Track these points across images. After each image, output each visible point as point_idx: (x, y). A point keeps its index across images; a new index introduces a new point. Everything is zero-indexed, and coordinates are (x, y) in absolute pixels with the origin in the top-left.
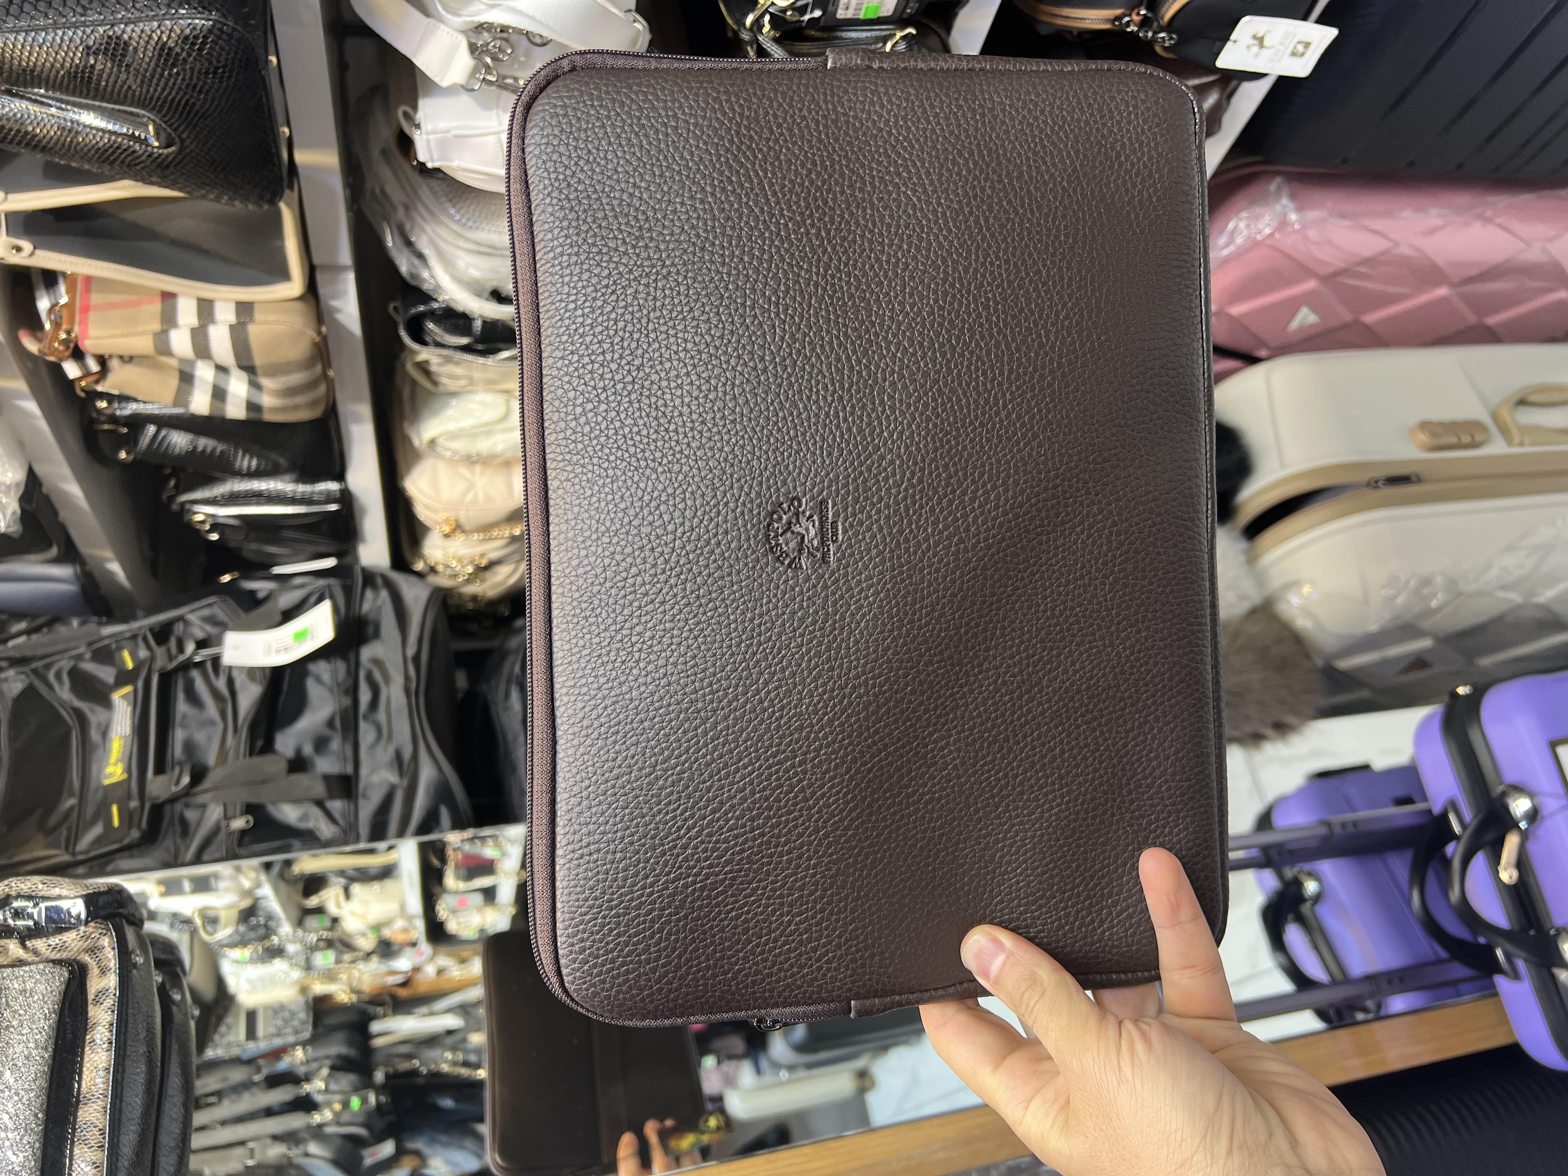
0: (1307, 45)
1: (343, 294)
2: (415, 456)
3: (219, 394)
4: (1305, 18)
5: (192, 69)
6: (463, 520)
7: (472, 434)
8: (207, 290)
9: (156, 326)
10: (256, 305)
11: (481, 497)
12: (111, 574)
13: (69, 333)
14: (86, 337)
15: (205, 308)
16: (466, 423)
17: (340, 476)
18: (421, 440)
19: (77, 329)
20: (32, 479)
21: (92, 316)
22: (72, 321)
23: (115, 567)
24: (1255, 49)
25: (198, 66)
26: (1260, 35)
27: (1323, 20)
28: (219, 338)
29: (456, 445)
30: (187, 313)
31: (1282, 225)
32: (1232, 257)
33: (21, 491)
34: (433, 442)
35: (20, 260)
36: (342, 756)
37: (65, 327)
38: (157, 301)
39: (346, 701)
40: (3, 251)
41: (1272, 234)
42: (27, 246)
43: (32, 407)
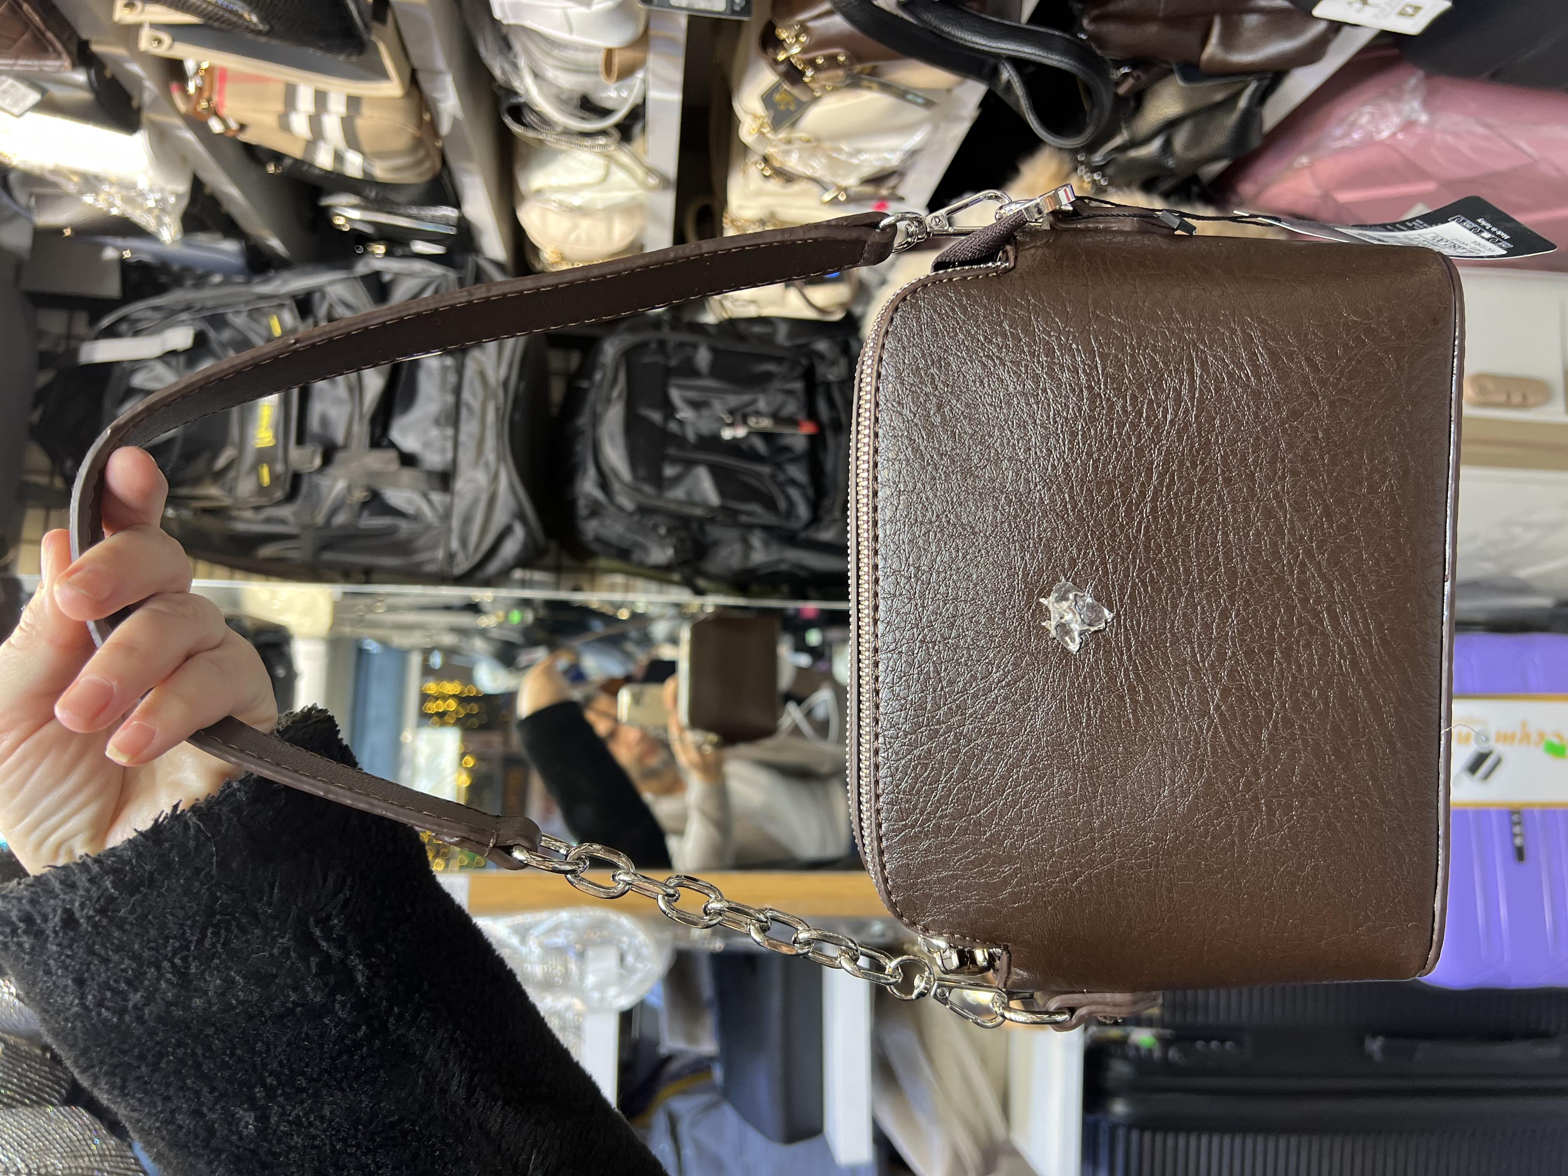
0: (1417, 9)
1: (445, 89)
2: (523, 198)
3: (338, 157)
6: (567, 253)
7: (573, 190)
8: (319, 80)
9: (280, 107)
10: (364, 99)
11: (584, 238)
12: (271, 248)
13: (209, 100)
14: (224, 105)
15: (321, 99)
16: (567, 180)
17: (458, 205)
18: (528, 186)
19: (215, 98)
20: (197, 185)
21: (229, 88)
22: (211, 89)
24: (1358, 6)
28: (332, 125)
29: (560, 197)
30: (305, 101)
31: (1409, 125)
32: (1345, 150)
33: (185, 202)
34: (539, 192)
35: (163, 51)
36: (443, 451)
37: (206, 94)
38: (279, 90)
39: (450, 399)
40: (145, 42)
41: (1393, 135)
42: (166, 38)
43: (189, 136)
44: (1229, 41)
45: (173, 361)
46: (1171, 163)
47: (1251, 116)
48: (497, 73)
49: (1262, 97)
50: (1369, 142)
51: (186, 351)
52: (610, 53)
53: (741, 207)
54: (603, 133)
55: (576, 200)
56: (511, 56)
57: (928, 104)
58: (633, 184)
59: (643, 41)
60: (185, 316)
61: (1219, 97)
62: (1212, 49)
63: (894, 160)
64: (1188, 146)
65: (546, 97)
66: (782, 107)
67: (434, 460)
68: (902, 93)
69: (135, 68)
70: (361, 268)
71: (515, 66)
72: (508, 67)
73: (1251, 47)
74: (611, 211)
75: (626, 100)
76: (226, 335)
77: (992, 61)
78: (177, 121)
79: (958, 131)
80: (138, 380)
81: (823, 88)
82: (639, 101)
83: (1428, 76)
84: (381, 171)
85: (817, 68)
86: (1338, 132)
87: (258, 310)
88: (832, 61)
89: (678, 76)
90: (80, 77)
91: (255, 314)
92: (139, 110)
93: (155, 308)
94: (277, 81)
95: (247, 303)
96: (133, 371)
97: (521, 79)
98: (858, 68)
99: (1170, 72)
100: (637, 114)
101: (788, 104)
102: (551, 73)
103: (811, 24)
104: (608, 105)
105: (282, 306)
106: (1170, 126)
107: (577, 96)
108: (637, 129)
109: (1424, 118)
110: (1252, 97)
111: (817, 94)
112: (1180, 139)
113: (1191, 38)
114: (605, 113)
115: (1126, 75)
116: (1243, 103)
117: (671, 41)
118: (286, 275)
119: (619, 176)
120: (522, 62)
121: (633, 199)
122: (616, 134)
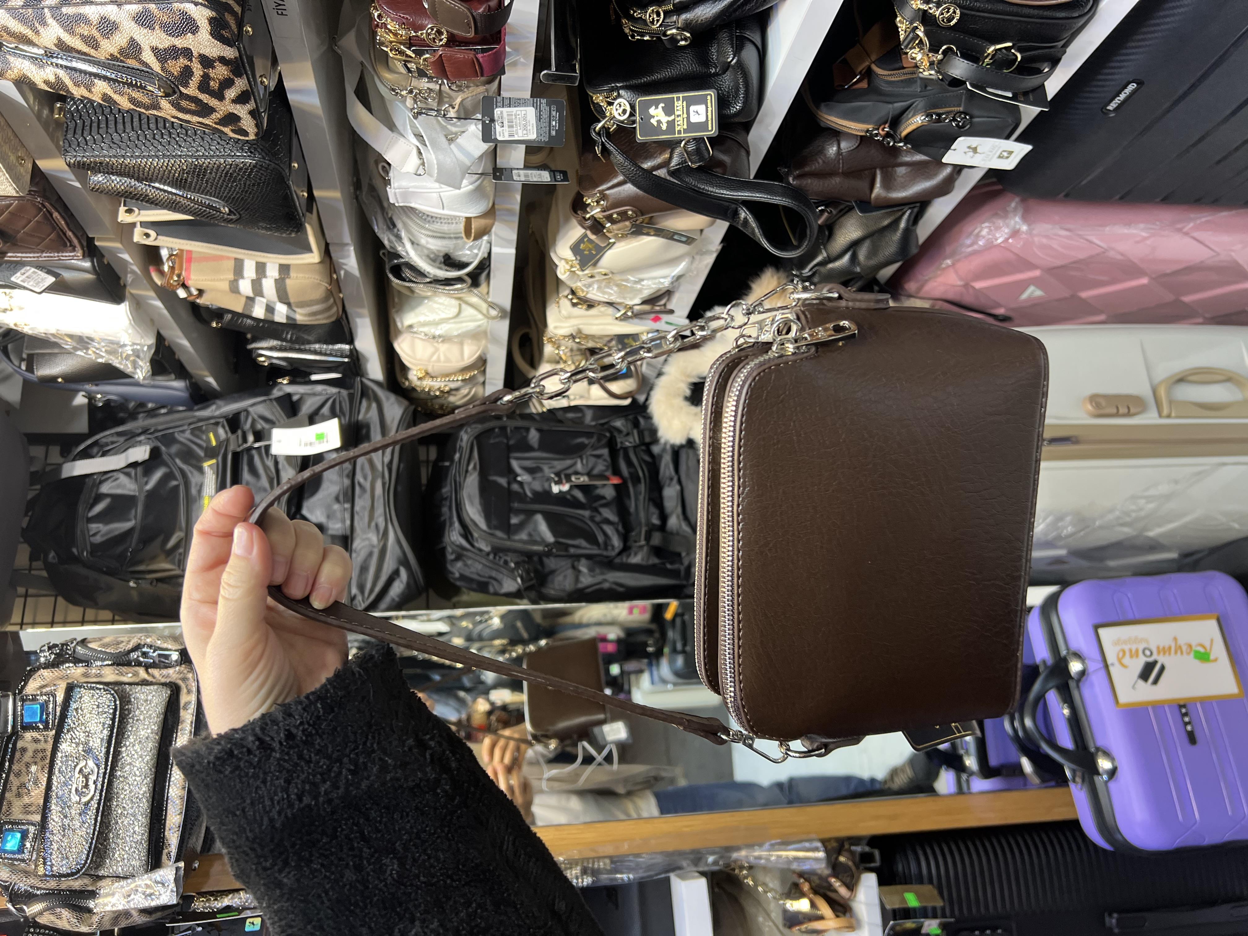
0: (1011, 153)
1: (348, 256)
2: (398, 333)
3: (270, 309)
4: (1008, 138)
5: (245, 184)
6: (430, 370)
7: (436, 323)
8: (262, 257)
9: (231, 277)
10: (291, 267)
11: (442, 358)
12: (208, 383)
13: (179, 276)
14: (189, 279)
15: (261, 268)
16: (431, 317)
17: (351, 341)
18: (402, 324)
19: (183, 273)
20: (160, 338)
21: (193, 266)
22: (181, 269)
23: (211, 380)
24: (971, 154)
25: (248, 182)
26: (974, 146)
27: (1021, 139)
28: (269, 286)
29: (425, 329)
30: (250, 271)
31: (1015, 233)
32: (975, 253)
33: (153, 351)
34: (411, 327)
35: (149, 242)
36: (343, 521)
37: (176, 272)
38: (232, 263)
39: (347, 482)
40: (138, 237)
41: (1006, 240)
42: (153, 233)
43: (158, 304)
44: (888, 184)
45: (132, 471)
46: (858, 269)
47: (909, 233)
48: (386, 243)
49: (916, 219)
50: (990, 246)
51: (144, 462)
52: (468, 220)
53: (556, 328)
54: (460, 280)
55: (439, 331)
56: (396, 230)
57: (690, 241)
58: (480, 316)
59: (491, 213)
60: (142, 438)
61: (886, 222)
62: (878, 190)
63: (666, 283)
64: (869, 257)
65: (420, 256)
66: (586, 252)
67: (336, 527)
68: (670, 235)
69: (126, 257)
70: (276, 393)
71: (399, 237)
72: (393, 238)
73: (904, 187)
74: (462, 338)
75: (477, 255)
76: (174, 449)
77: (733, 206)
78: (152, 294)
79: (710, 260)
80: (105, 489)
81: (616, 236)
82: (486, 255)
83: (1023, 200)
84: (300, 317)
85: (613, 222)
86: (968, 242)
87: (199, 429)
88: (624, 216)
89: (513, 236)
90: (87, 264)
91: (197, 431)
92: (125, 286)
93: (119, 434)
94: (228, 258)
95: (190, 424)
96: (101, 482)
97: (403, 245)
98: (640, 219)
99: (851, 209)
100: (485, 265)
101: (590, 250)
102: (423, 241)
103: (607, 192)
104: (465, 259)
105: (217, 424)
106: (854, 245)
107: (442, 254)
108: (483, 276)
109: (1024, 228)
110: (908, 220)
111: (612, 241)
112: (862, 253)
113: (863, 185)
114: (462, 265)
115: (822, 211)
116: (903, 225)
117: (510, 212)
118: (219, 402)
119: (468, 311)
120: (403, 234)
121: (479, 326)
122: (469, 281)
